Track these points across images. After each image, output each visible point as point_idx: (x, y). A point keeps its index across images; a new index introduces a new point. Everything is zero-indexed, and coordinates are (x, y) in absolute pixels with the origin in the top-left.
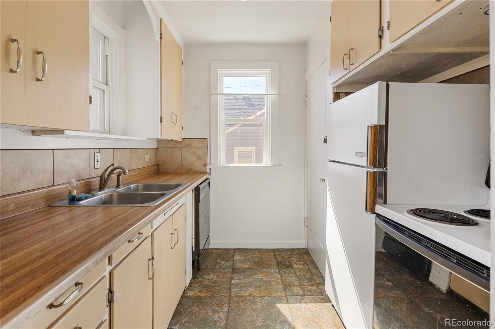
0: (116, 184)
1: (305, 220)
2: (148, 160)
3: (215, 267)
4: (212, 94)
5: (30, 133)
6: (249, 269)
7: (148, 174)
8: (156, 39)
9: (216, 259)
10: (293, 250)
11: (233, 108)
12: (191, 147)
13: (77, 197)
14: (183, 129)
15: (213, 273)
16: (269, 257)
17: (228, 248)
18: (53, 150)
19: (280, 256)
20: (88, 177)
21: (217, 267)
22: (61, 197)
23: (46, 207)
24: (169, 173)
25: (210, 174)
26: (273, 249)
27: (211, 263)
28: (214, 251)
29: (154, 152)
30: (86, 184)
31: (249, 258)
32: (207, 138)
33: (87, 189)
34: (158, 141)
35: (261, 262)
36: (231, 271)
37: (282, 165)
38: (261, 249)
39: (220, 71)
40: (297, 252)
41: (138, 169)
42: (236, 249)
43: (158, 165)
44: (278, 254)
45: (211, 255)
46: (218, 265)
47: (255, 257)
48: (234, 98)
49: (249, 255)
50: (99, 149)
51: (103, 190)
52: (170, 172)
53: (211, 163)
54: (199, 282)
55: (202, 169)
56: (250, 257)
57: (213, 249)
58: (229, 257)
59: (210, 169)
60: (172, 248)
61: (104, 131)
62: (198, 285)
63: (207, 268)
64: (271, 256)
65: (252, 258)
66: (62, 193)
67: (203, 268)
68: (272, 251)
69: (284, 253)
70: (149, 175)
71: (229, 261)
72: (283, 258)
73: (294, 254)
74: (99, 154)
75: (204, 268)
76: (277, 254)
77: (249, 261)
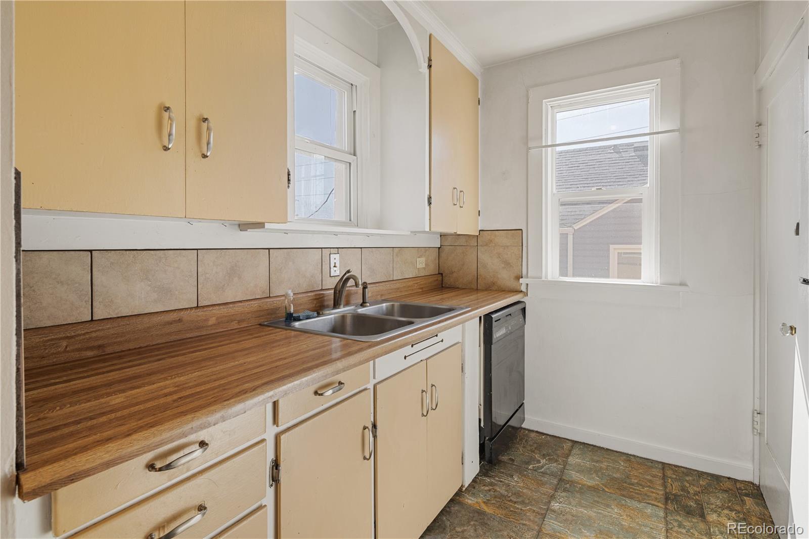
0: (361, 301)
1: (753, 416)
2: (424, 266)
3: (526, 466)
4: (530, 148)
5: (237, 227)
6: (594, 489)
7: (422, 288)
8: (420, 70)
9: (534, 452)
10: (717, 478)
11: (610, 171)
12: (494, 245)
13: (294, 315)
14: (479, 215)
15: (520, 476)
16: (649, 477)
17: (560, 436)
18: (269, 249)
19: (676, 484)
20: (321, 288)
21: (531, 467)
22: (278, 313)
23: (256, 325)
24: (458, 288)
25: (526, 294)
26: (663, 464)
27: (521, 456)
28: (533, 435)
29: (435, 254)
30: (315, 297)
31: (601, 468)
32: (521, 230)
33: (317, 305)
34: (443, 236)
35: (626, 482)
36: (555, 482)
37: (689, 284)
38: (634, 456)
39: (548, 104)
40: (728, 485)
41: (404, 280)
42: (578, 442)
43: (442, 274)
44: (674, 476)
45: (526, 441)
46: (532, 462)
47: (614, 468)
48: (615, 152)
49: (602, 462)
50: (338, 248)
51: (338, 308)
52: (460, 287)
53: (529, 275)
54: (490, 485)
55: (512, 284)
56: (604, 465)
57: (533, 431)
58: (560, 455)
59: (527, 284)
60: (423, 415)
61: (349, 222)
62: (487, 488)
63: (511, 462)
64: (654, 476)
65: (607, 469)
66: (279, 308)
67: (504, 462)
68: (660, 466)
69: (691, 478)
70: (424, 290)
71: (556, 461)
72: (683, 489)
73: (716, 489)
74: (337, 256)
75: (506, 463)
76: (671, 478)
77: (599, 474)
